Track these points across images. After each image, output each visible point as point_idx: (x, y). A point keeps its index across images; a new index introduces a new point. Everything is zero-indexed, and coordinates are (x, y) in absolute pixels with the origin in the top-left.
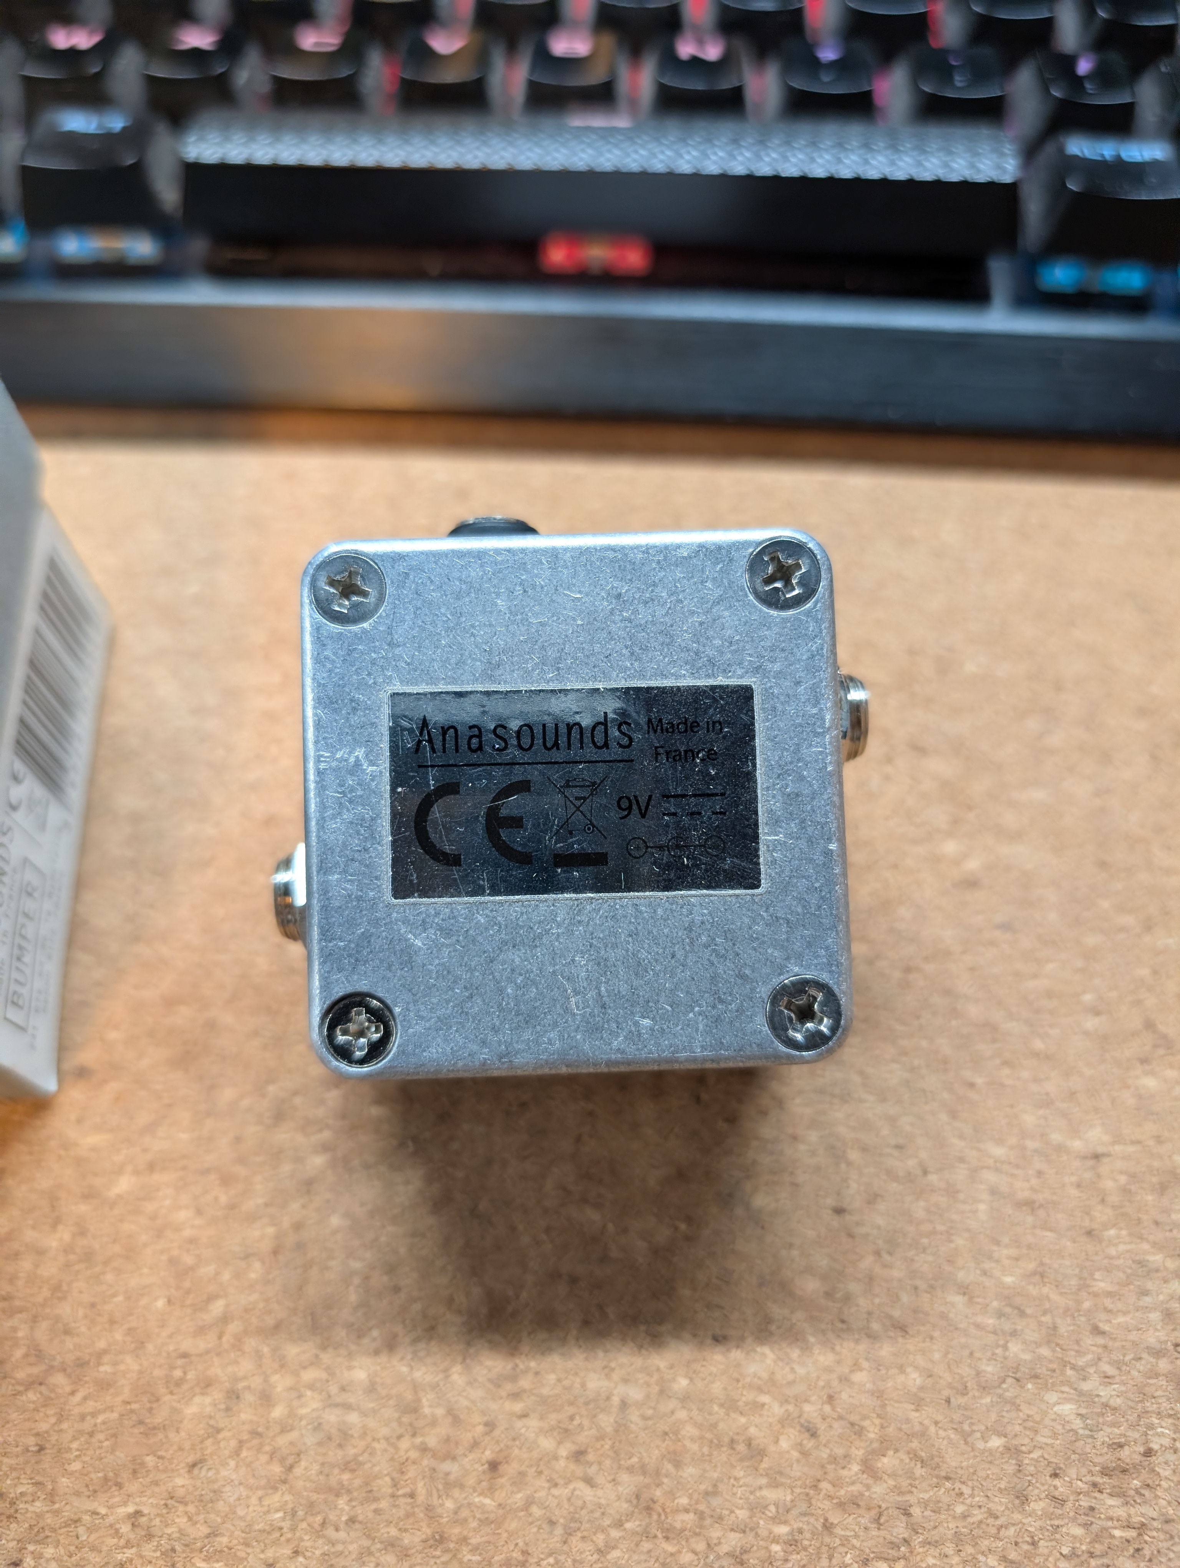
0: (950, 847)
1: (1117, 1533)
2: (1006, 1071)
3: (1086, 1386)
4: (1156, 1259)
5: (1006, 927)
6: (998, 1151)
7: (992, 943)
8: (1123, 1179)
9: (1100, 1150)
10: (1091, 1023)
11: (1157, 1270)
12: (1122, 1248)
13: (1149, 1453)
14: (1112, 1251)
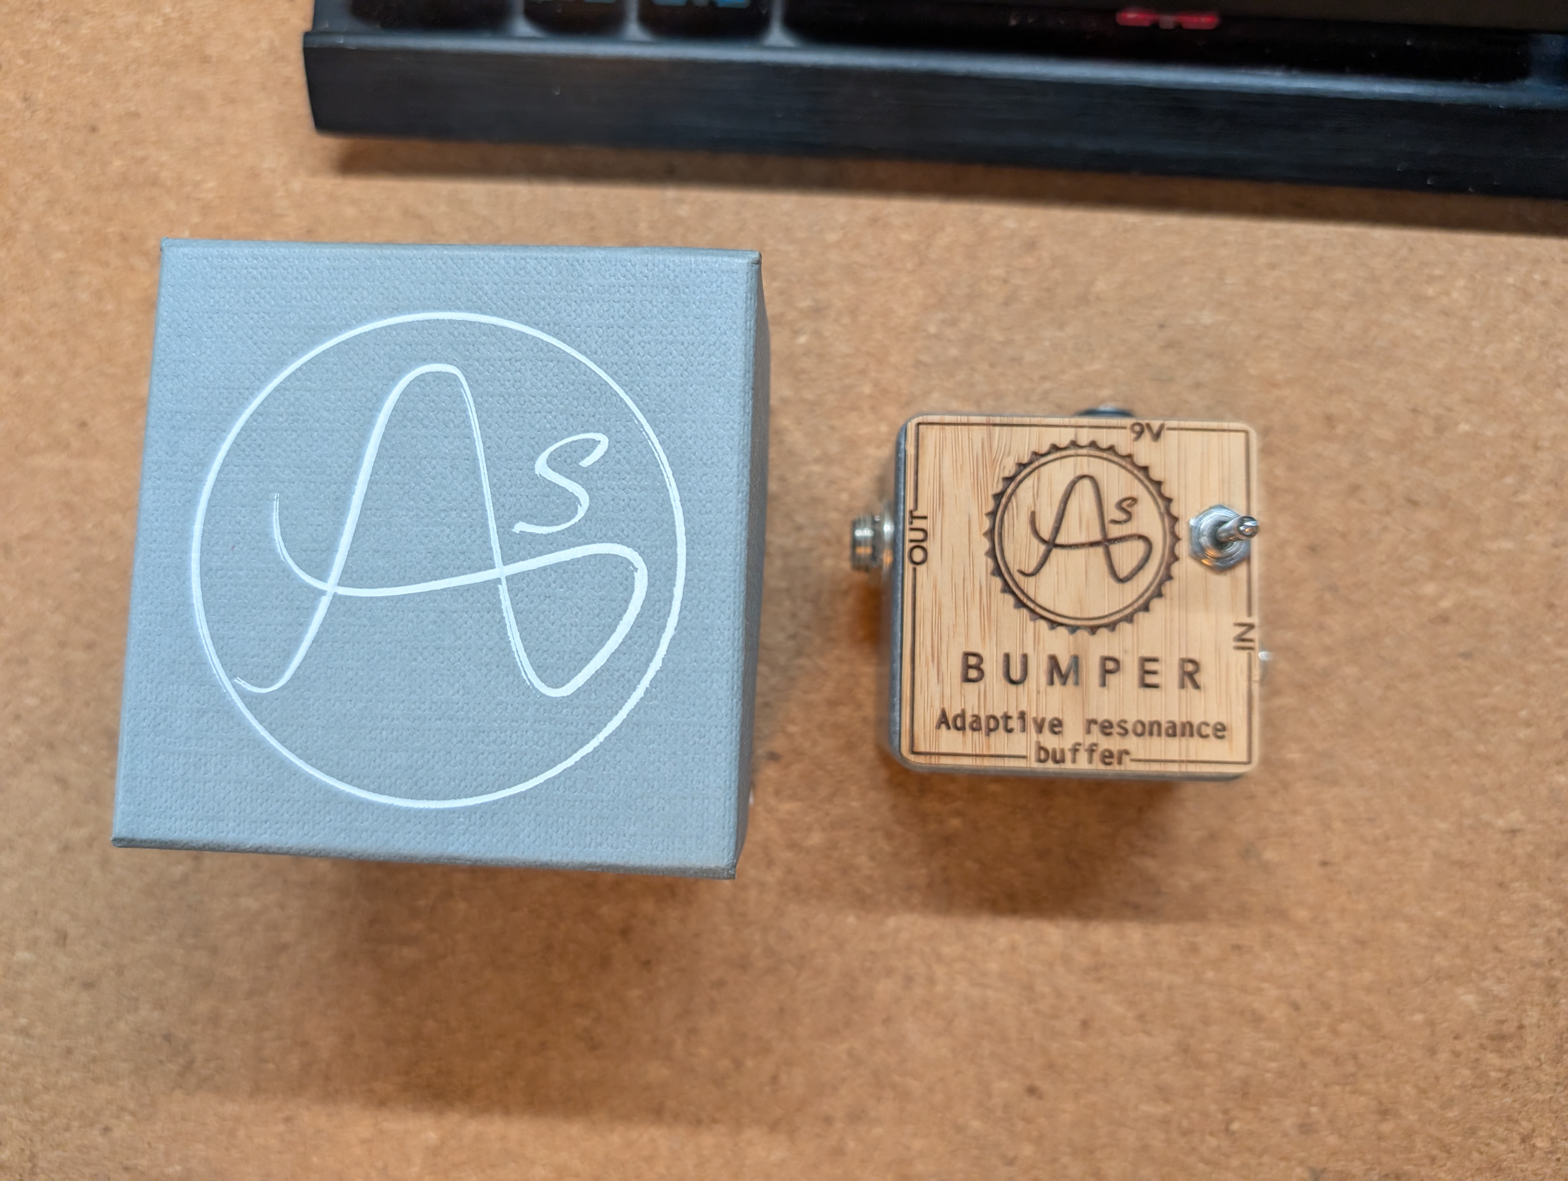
0: (1430, 589)
1: (1493, 1074)
2: (1454, 767)
3: (1486, 984)
4: (1547, 903)
5: (1467, 656)
6: (1443, 826)
7: (1455, 668)
8: (1530, 848)
9: (1517, 826)
10: (1523, 733)
11: (1546, 910)
12: (1522, 895)
13: (1521, 1027)
14: (1515, 897)
